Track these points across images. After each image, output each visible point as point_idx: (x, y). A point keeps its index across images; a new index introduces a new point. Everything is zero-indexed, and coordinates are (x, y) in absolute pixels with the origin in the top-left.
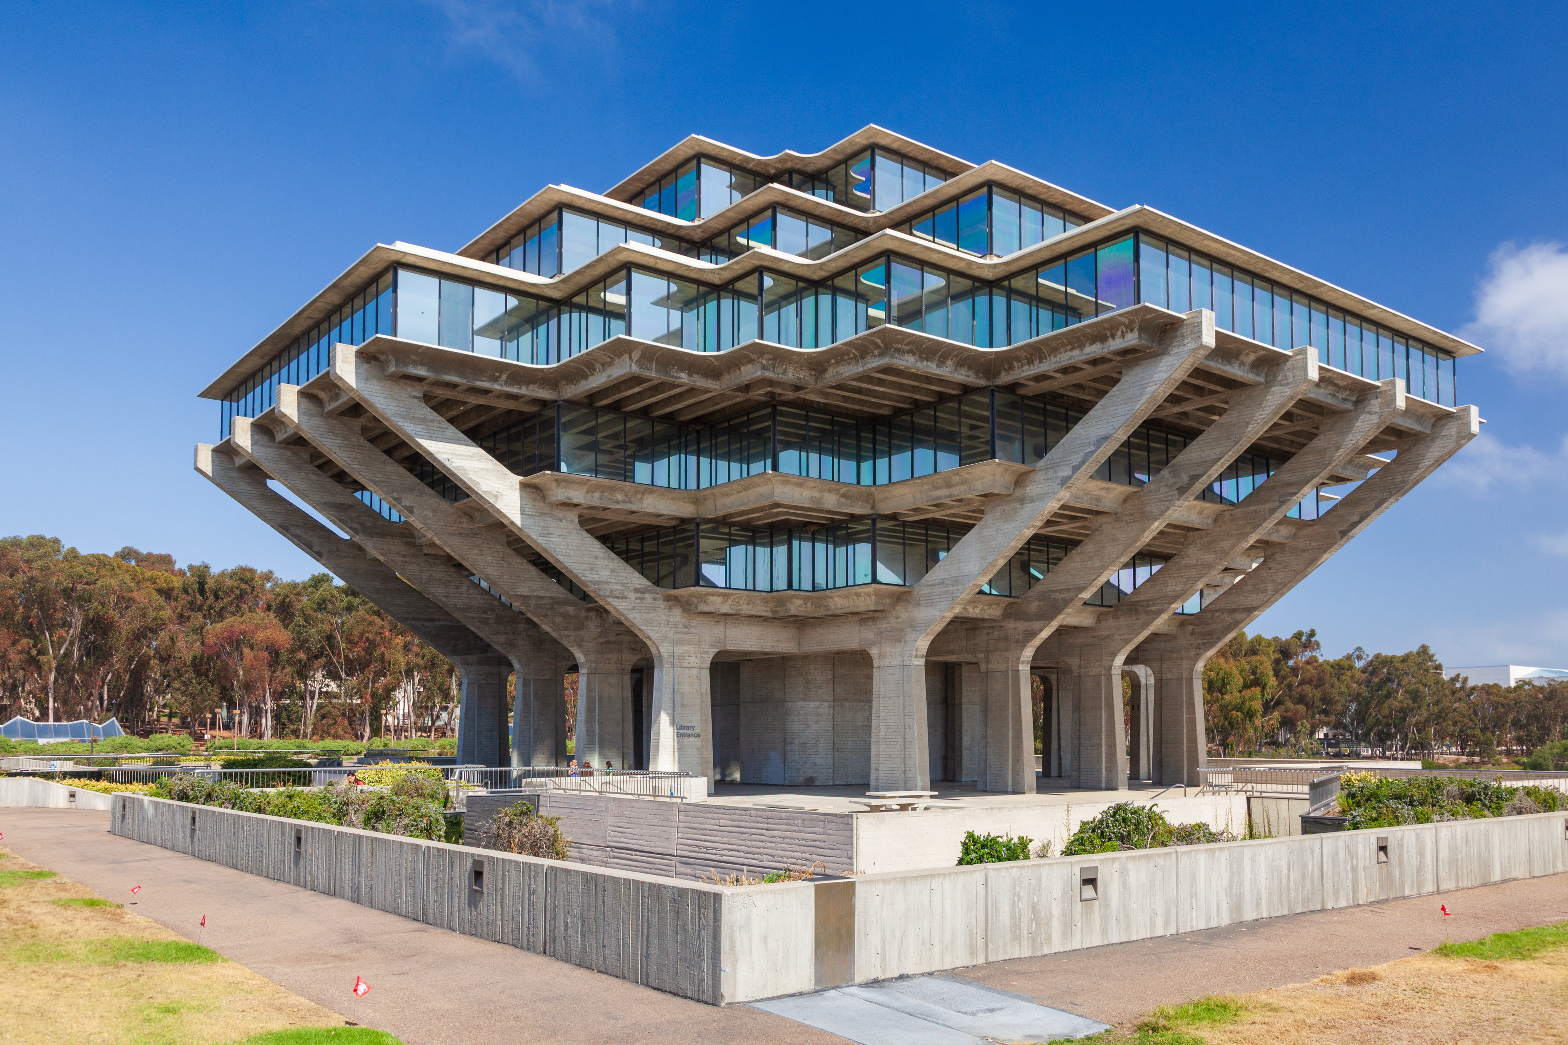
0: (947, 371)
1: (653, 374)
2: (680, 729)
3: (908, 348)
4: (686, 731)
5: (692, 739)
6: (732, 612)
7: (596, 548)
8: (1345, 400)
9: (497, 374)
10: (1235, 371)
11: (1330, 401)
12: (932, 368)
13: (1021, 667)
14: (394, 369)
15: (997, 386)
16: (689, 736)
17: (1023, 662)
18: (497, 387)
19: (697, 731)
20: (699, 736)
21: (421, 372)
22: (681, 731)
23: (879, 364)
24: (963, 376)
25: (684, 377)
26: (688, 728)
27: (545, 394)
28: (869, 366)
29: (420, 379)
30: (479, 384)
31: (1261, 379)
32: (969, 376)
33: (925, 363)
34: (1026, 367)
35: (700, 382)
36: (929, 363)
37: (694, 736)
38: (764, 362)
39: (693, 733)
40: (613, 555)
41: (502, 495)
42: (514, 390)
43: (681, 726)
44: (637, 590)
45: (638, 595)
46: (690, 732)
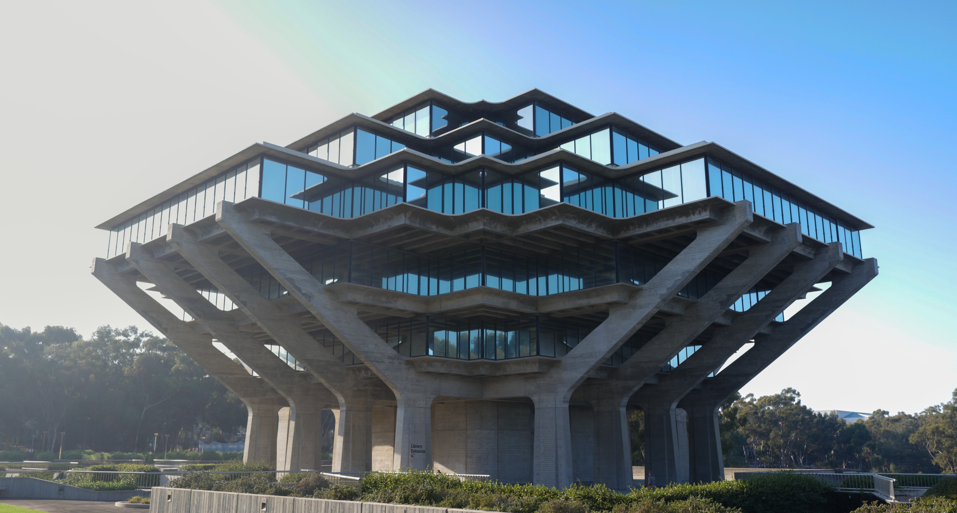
0: (592, 229)
1: (417, 226)
2: (414, 447)
3: (573, 216)
4: (417, 449)
5: (420, 454)
6: (447, 372)
7: (366, 330)
8: (809, 253)
9: (317, 222)
10: (757, 234)
11: (802, 253)
12: (584, 227)
13: (621, 409)
14: (257, 217)
15: (618, 239)
16: (419, 452)
17: (622, 406)
18: (316, 230)
19: (423, 448)
20: (424, 452)
21: (273, 219)
22: (414, 449)
23: (556, 224)
24: (600, 232)
25: (434, 228)
26: (418, 447)
27: (342, 235)
28: (549, 225)
29: (270, 223)
30: (306, 227)
31: (769, 240)
32: (603, 233)
33: (581, 225)
34: (637, 229)
35: (443, 231)
36: (583, 225)
37: (421, 452)
38: (485, 221)
39: (421, 450)
40: (376, 335)
41: (313, 296)
42: (325, 232)
43: (414, 445)
44: (389, 358)
45: (390, 361)
46: (419, 449)
